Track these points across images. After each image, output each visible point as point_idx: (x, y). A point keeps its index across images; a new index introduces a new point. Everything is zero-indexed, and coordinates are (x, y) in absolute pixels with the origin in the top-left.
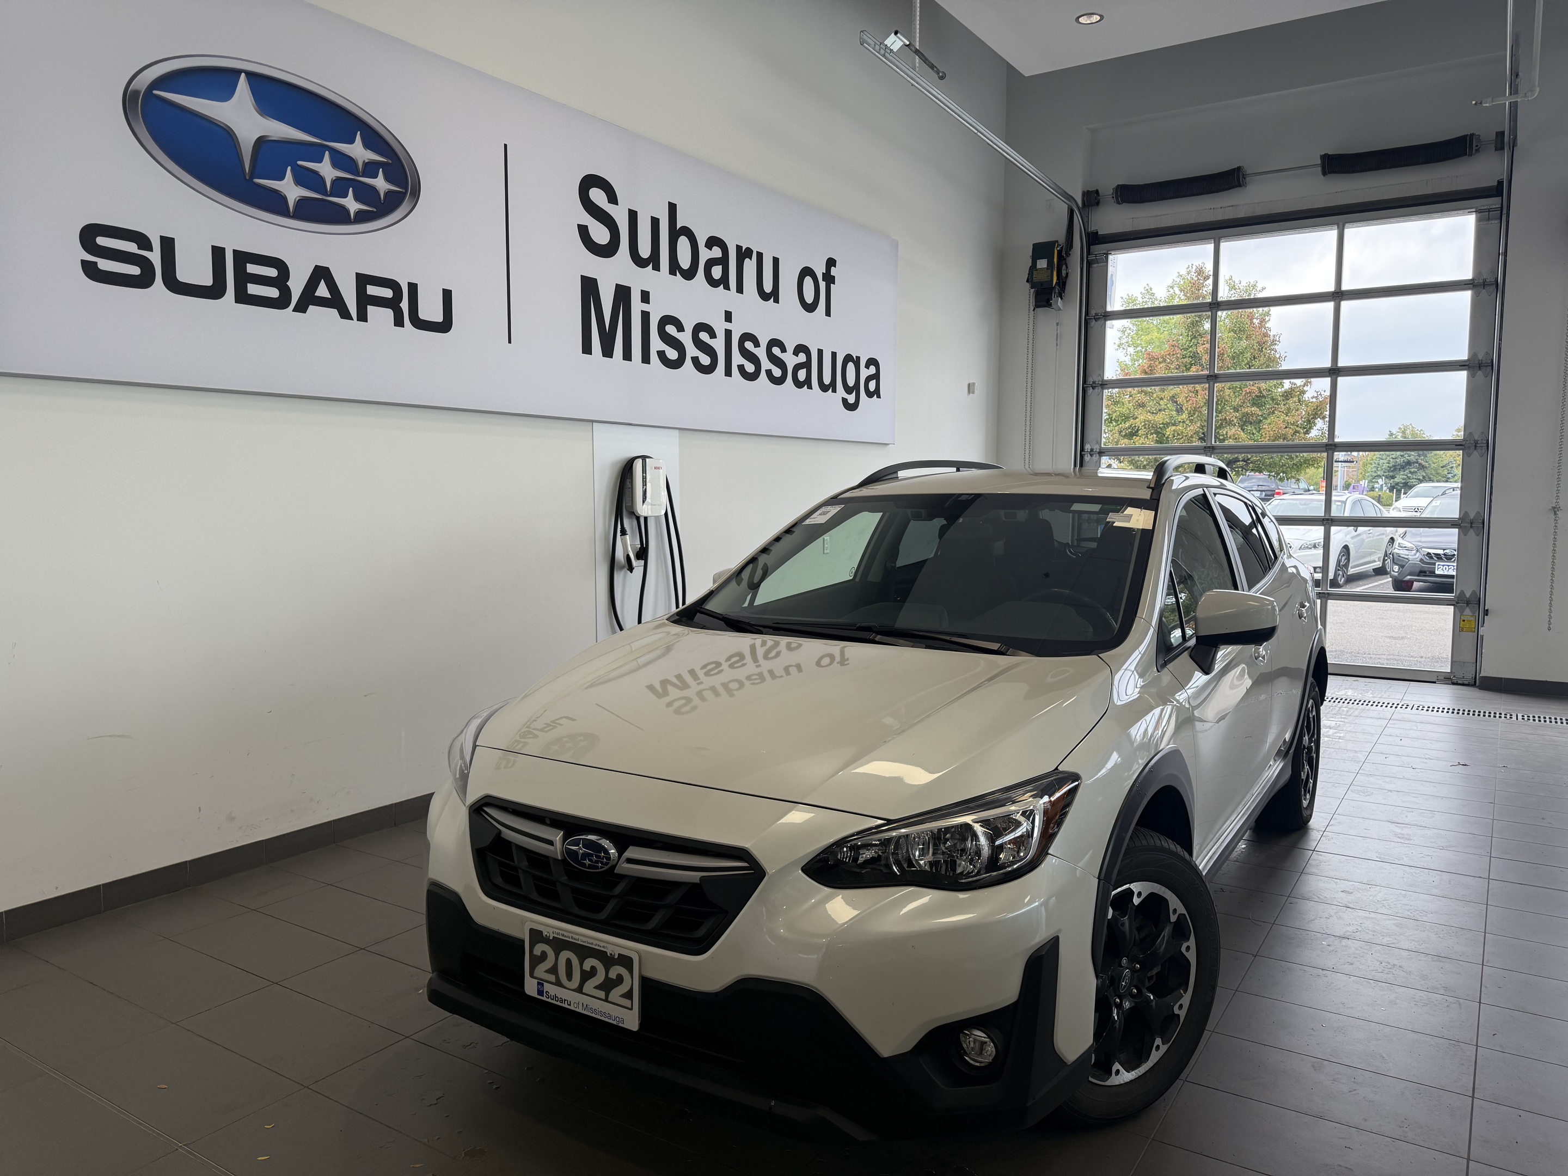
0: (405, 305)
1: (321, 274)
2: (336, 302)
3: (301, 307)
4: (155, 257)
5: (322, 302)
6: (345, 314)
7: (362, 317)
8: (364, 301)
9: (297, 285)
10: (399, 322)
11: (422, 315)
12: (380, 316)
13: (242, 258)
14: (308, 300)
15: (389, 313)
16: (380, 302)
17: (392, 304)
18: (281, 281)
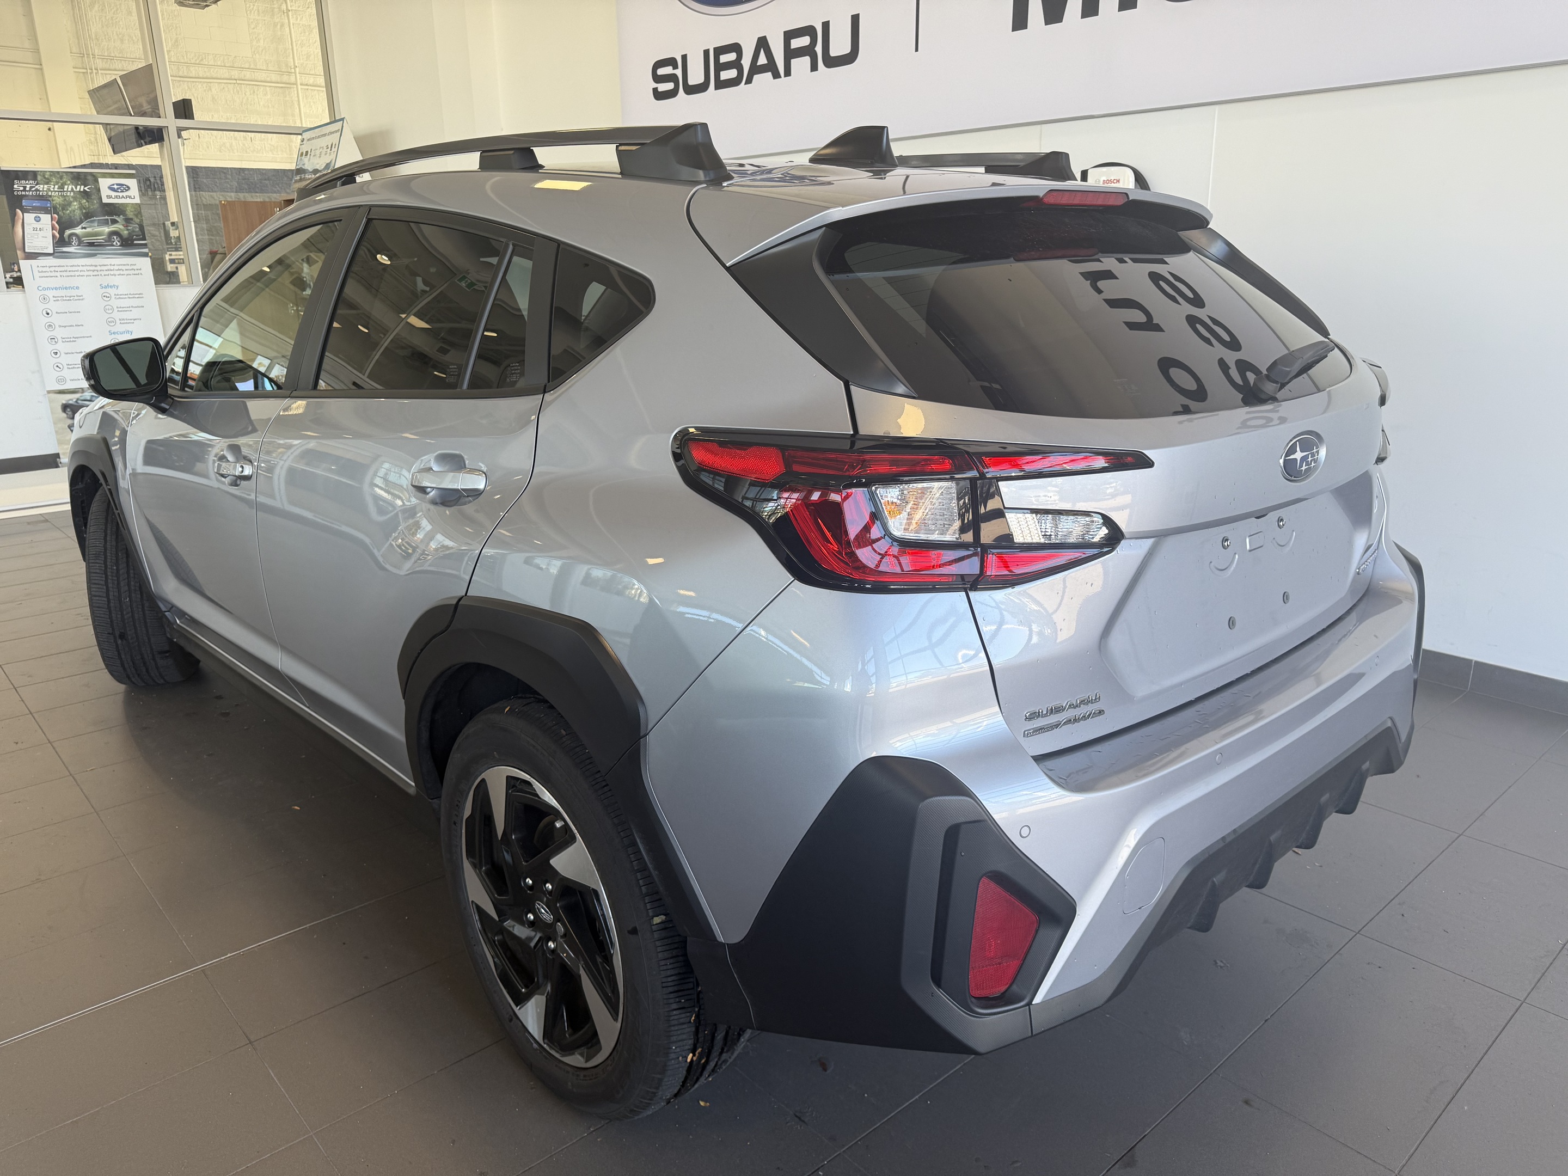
0: (819, 49)
1: (762, 43)
2: (771, 67)
3: (749, 81)
4: (679, 72)
5: (763, 69)
6: (776, 75)
7: (788, 73)
8: (790, 54)
9: (746, 63)
10: (814, 67)
11: (834, 52)
12: (801, 64)
13: (719, 51)
14: (756, 69)
15: (807, 60)
16: (800, 52)
17: (808, 51)
18: (737, 64)
